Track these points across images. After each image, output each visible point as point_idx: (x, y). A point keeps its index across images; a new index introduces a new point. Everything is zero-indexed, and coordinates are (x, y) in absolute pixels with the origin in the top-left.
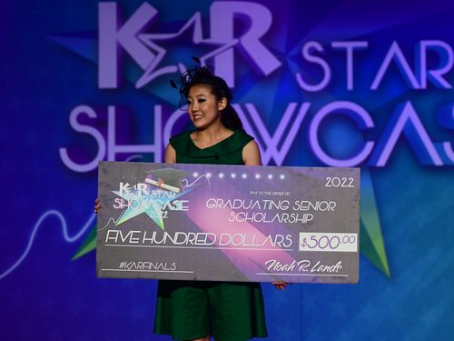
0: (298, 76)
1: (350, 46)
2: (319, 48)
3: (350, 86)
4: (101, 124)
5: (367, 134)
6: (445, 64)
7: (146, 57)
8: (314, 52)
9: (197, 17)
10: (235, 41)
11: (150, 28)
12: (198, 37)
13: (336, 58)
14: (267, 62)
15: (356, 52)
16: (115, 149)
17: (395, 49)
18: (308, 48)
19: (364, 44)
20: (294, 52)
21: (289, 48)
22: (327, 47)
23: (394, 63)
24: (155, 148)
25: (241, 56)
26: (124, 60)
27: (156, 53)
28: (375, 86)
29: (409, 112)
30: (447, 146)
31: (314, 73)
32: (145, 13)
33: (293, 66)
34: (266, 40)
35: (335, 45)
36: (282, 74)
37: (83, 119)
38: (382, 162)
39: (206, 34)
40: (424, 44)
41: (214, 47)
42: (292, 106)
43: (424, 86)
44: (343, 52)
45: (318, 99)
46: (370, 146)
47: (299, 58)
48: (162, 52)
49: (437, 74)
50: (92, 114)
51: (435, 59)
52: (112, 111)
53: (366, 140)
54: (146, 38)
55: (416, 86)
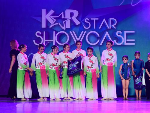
0: (84, 26)
1: (95, 19)
2: (88, 20)
3: (95, 28)
4: (42, 35)
5: (98, 38)
6: (115, 23)
7: (52, 21)
8: (87, 21)
9: (63, 13)
10: (71, 18)
11: (53, 15)
12: (63, 17)
13: (92, 22)
14: (77, 23)
15: (96, 21)
16: (45, 41)
17: (104, 20)
18: (86, 20)
19: (98, 19)
20: (83, 20)
21: (82, 20)
22: (90, 20)
23: (104, 23)
24: (54, 41)
25: (72, 21)
26: (47, 22)
27: (54, 20)
28: (100, 28)
29: (107, 33)
30: (115, 41)
31: (87, 25)
32: (52, 12)
33: (83, 23)
34: (77, 18)
35: (92, 19)
36: (80, 25)
37: (38, 34)
38: (101, 44)
39: (64, 16)
40: (110, 19)
41: (66, 19)
42: (82, 32)
43: (110, 28)
44: (93, 21)
45: (88, 30)
46: (99, 40)
47: (84, 22)
48: (55, 20)
49: (113, 26)
50: (40, 33)
51: (113, 22)
52: (44, 32)
53: (98, 39)
54: (52, 17)
55: (109, 28)
